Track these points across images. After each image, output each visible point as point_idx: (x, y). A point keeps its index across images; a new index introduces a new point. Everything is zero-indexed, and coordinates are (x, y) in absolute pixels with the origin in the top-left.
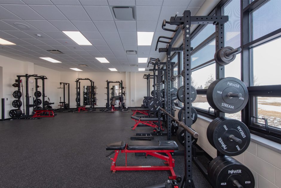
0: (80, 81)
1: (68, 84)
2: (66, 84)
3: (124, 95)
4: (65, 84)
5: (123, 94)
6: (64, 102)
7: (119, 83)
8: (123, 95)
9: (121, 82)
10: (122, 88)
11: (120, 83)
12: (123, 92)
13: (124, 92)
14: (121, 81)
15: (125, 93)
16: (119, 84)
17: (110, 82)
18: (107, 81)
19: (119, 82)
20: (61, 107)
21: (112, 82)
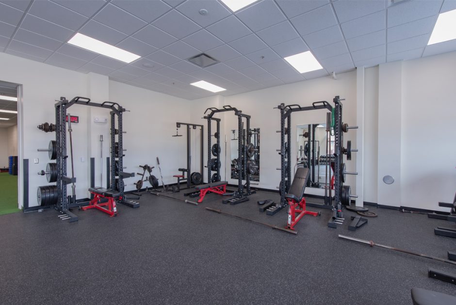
0: (216, 115)
1: (200, 128)
2: (195, 126)
3: (349, 157)
4: (191, 127)
5: (343, 151)
6: (188, 170)
7: (327, 111)
8: (345, 156)
9: (333, 105)
10: (341, 129)
11: (329, 107)
12: (345, 146)
13: (349, 143)
14: (336, 100)
15: (352, 148)
16: (328, 114)
17: (292, 110)
18: (279, 107)
19: (326, 105)
20: (179, 180)
21: (300, 109)
